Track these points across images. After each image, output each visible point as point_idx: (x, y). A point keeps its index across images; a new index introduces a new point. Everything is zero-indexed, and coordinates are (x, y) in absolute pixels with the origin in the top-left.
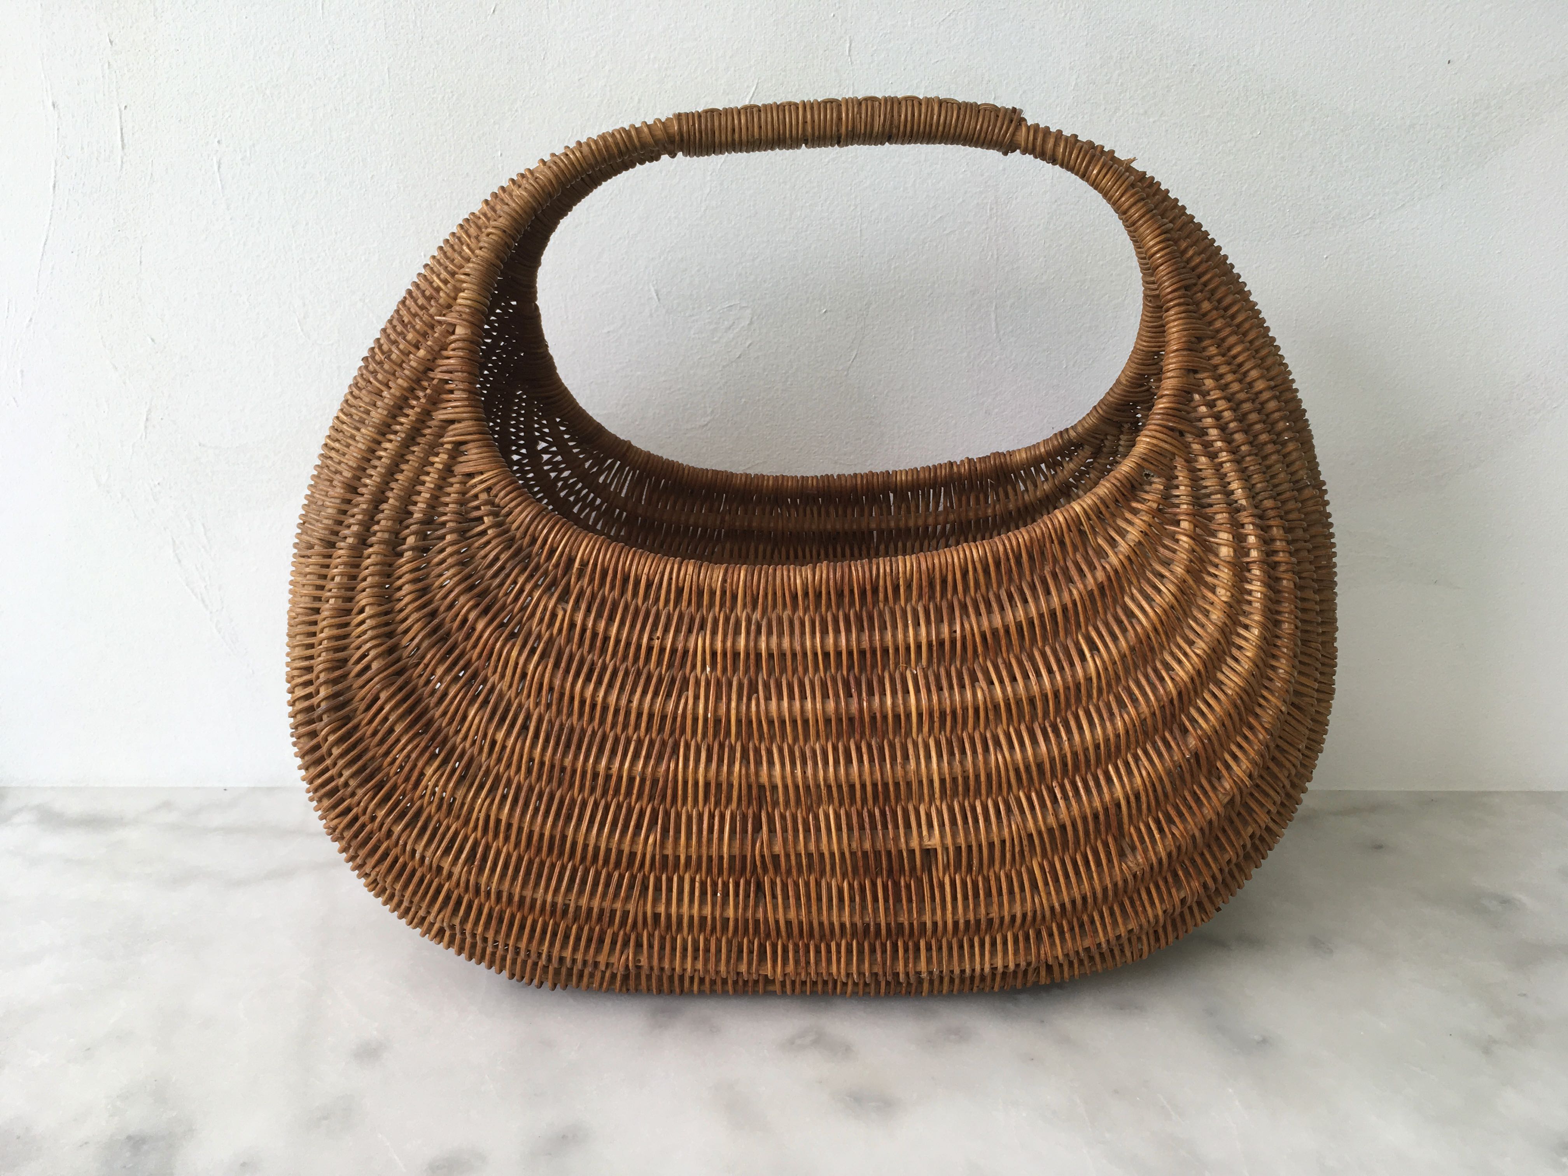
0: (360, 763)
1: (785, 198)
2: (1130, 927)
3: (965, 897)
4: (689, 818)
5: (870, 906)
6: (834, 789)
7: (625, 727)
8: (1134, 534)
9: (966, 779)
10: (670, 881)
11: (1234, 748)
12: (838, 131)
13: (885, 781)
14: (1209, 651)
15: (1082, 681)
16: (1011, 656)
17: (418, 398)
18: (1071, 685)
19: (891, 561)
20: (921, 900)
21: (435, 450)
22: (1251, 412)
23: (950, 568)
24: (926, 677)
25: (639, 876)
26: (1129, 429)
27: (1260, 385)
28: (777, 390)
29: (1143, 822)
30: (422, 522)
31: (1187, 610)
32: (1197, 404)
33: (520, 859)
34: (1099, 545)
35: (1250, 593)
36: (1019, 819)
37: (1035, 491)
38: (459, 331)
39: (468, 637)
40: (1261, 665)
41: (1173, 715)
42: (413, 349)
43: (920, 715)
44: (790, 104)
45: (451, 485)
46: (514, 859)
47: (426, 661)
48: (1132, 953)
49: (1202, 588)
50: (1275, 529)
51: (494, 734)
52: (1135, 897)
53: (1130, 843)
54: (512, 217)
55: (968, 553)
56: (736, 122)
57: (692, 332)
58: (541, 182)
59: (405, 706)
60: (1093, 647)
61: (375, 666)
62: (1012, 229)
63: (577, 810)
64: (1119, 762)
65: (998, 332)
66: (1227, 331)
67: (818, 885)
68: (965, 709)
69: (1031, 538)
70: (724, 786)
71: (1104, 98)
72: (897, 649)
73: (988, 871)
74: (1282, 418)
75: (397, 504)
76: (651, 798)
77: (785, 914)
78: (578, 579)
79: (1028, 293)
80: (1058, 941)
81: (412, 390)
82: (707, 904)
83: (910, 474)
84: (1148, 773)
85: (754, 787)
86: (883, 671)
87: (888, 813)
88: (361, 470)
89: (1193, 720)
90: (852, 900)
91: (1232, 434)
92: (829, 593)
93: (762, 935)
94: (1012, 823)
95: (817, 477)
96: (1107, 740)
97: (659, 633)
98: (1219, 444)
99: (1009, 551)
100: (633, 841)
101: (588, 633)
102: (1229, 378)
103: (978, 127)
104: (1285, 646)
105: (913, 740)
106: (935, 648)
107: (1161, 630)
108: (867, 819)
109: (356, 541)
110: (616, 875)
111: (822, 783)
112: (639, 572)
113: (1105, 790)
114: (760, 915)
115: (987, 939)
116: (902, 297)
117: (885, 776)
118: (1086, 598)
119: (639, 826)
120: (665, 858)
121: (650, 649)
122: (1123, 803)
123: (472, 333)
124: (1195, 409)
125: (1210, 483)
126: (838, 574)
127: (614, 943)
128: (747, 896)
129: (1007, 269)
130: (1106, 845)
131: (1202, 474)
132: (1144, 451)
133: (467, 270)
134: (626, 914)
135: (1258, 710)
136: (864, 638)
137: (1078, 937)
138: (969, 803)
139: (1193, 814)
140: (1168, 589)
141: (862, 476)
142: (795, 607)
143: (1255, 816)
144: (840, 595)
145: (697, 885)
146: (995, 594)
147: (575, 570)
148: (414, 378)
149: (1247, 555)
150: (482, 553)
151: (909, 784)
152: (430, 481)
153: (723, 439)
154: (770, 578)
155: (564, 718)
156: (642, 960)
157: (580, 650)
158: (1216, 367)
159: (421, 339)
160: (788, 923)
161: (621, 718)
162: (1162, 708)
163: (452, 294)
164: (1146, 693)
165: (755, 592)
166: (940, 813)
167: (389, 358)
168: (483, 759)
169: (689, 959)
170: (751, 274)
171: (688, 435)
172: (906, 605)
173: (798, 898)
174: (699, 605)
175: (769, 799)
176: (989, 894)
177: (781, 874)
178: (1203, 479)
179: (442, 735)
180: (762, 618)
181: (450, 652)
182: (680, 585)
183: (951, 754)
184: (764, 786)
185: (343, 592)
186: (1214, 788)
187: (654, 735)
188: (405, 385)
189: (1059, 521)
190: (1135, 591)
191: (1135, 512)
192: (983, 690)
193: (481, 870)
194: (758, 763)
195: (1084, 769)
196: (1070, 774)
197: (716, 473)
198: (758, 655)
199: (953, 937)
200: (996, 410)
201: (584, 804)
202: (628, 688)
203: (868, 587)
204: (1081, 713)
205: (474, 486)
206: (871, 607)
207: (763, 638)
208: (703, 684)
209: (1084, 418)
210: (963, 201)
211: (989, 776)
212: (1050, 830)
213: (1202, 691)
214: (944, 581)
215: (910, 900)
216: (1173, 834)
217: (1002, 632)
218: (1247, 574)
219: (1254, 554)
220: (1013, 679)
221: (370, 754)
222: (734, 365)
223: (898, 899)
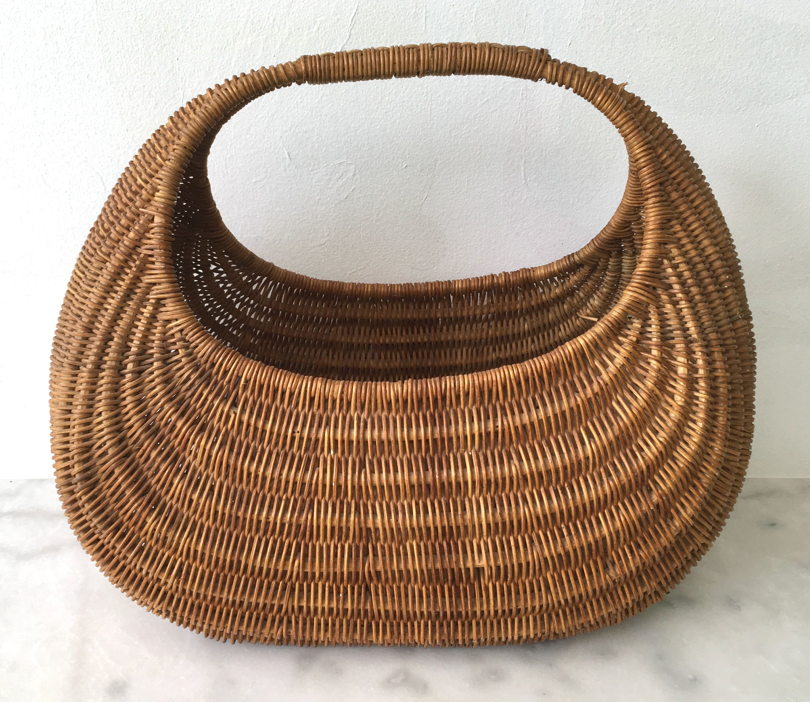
0: (104, 514)
1: (377, 88)
2: (610, 610)
3: (502, 595)
4: (321, 548)
5: (440, 602)
6: (417, 532)
7: (278, 490)
8: (619, 360)
9: (504, 523)
10: (309, 586)
11: (683, 500)
12: (418, 69)
13: (450, 525)
14: (668, 440)
15: (582, 460)
16: (535, 442)
17: (130, 268)
18: (575, 462)
19: (454, 378)
20: (473, 596)
21: (144, 303)
22: (702, 270)
23: (494, 384)
24: (478, 457)
25: (289, 584)
26: (616, 255)
27: (710, 250)
28: (373, 220)
29: (621, 548)
30: (138, 354)
31: (655, 410)
32: (665, 267)
33: (211, 574)
34: (596, 366)
35: (697, 398)
36: (539, 549)
37: (550, 293)
38: (157, 220)
39: (172, 431)
40: (703, 446)
41: (643, 480)
42: (125, 231)
43: (474, 482)
44: (383, 49)
45: (156, 328)
46: (207, 574)
47: (144, 448)
48: (610, 621)
49: (665, 395)
50: (716, 353)
51: (191, 496)
52: (614, 593)
53: (611, 560)
54: (190, 137)
55: (507, 373)
56: (345, 63)
57: (314, 181)
58: (209, 111)
59: (132, 478)
60: (590, 436)
61: (111, 452)
62: (537, 107)
63: (247, 545)
64: (606, 511)
65: (526, 179)
66: (689, 213)
67: (406, 588)
68: (504, 479)
69: (550, 363)
70: (344, 530)
71: (604, 15)
72: (458, 438)
73: (518, 580)
74: (724, 273)
75: (120, 342)
76: (296, 536)
77: (384, 606)
78: (244, 391)
79: (547, 152)
80: (562, 621)
81: (126, 261)
82: (333, 600)
83: (464, 284)
84: (625, 520)
85: (364, 530)
86: (449, 453)
87: (452, 545)
88: (94, 317)
89: (655, 482)
90: (428, 596)
91: (689, 287)
92: (412, 400)
93: (369, 618)
94: (534, 552)
95: (400, 284)
96: (598, 499)
97: (299, 428)
98: (680, 295)
99: (535, 372)
100: (285, 564)
101: (252, 429)
102: (689, 247)
103: (517, 65)
104: (719, 432)
105: (469, 498)
106: (484, 438)
107: (636, 425)
108: (438, 549)
109: (94, 367)
110: (274, 583)
111: (409, 528)
112: (285, 387)
113: (596, 530)
114: (368, 607)
115: (516, 620)
116: (459, 155)
117: (450, 523)
118: (586, 403)
119: (288, 553)
120: (306, 574)
121: (293, 438)
122: (608, 538)
123: (166, 221)
124: (664, 270)
125: (673, 323)
126: (419, 389)
127: (273, 621)
128: (359, 594)
129: (532, 136)
130: (596, 563)
131: (668, 316)
132: (628, 302)
133: (160, 176)
134: (281, 607)
135: (700, 475)
136: (436, 432)
137: (576, 618)
138: (506, 538)
139: (653, 543)
140: (642, 397)
141: (432, 284)
142: (390, 410)
143: (695, 539)
144: (420, 401)
145: (327, 589)
146: (524, 400)
147: (241, 386)
148: (128, 253)
149: (697, 372)
150: (179, 374)
151: (466, 527)
152: (141, 325)
153: (336, 253)
154: (373, 392)
155: (237, 484)
156: (291, 632)
157: (247, 439)
158: (680, 239)
159: (131, 224)
160: (387, 612)
161: (275, 486)
162: (636, 477)
163: (151, 192)
164: (625, 466)
165: (363, 401)
166: (486, 544)
167: (109, 236)
168: (184, 511)
169: (322, 632)
170: (354, 141)
171: (312, 251)
172: (464, 408)
173: (393, 595)
174: (325, 408)
175: (373, 537)
176: (518, 593)
177: (382, 582)
178: (668, 320)
179: (157, 495)
180: (368, 417)
181: (160, 440)
182: (313, 395)
183: (494, 506)
184: (370, 529)
185: (86, 402)
186: (668, 526)
187: (297, 496)
188: (122, 258)
189: (569, 352)
190: (619, 398)
191: (620, 344)
192: (516, 466)
193: (186, 580)
194: (366, 513)
195: (582, 516)
196: (573, 519)
197: (332, 283)
198: (366, 443)
199: (494, 618)
200: (524, 232)
201: (252, 540)
202: (279, 465)
203: (439, 397)
204: (581, 480)
205: (172, 328)
206: (441, 409)
207: (369, 431)
208: (329, 462)
209: (585, 247)
210: (503, 89)
211: (519, 522)
212: (559, 556)
213: (663, 465)
214: (490, 391)
215: (466, 596)
216: (640, 556)
217: (529, 427)
218: (696, 386)
219: (701, 372)
220: (536, 458)
221: (110, 508)
222: (343, 203)
223: (458, 596)
